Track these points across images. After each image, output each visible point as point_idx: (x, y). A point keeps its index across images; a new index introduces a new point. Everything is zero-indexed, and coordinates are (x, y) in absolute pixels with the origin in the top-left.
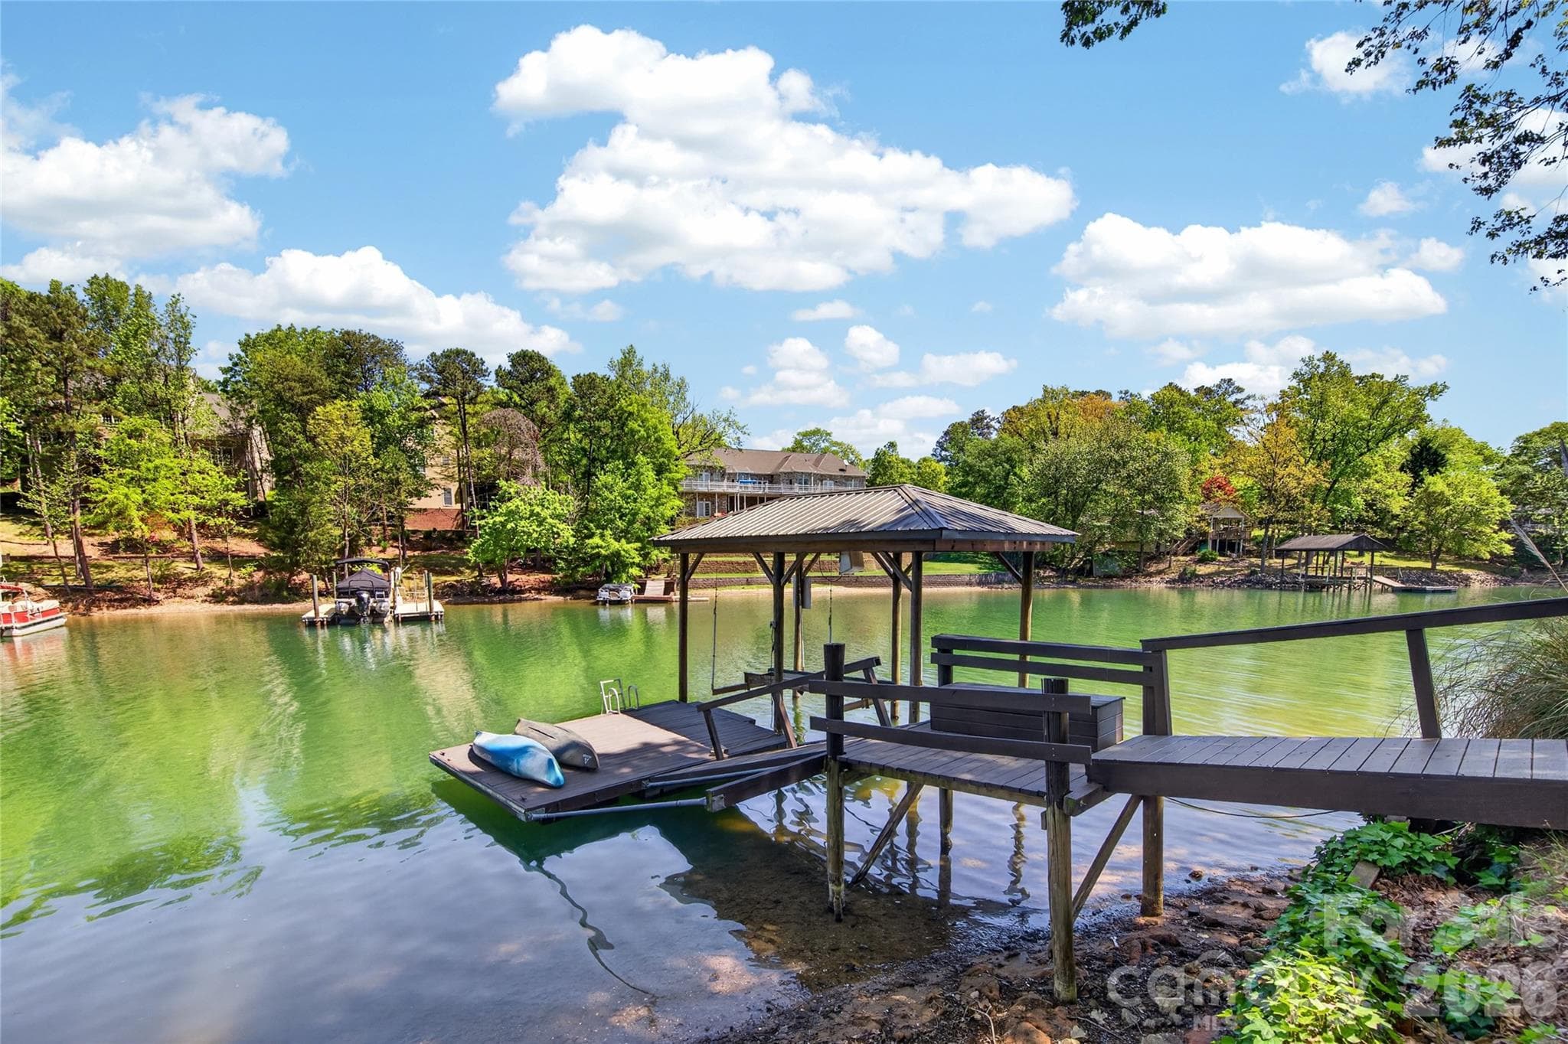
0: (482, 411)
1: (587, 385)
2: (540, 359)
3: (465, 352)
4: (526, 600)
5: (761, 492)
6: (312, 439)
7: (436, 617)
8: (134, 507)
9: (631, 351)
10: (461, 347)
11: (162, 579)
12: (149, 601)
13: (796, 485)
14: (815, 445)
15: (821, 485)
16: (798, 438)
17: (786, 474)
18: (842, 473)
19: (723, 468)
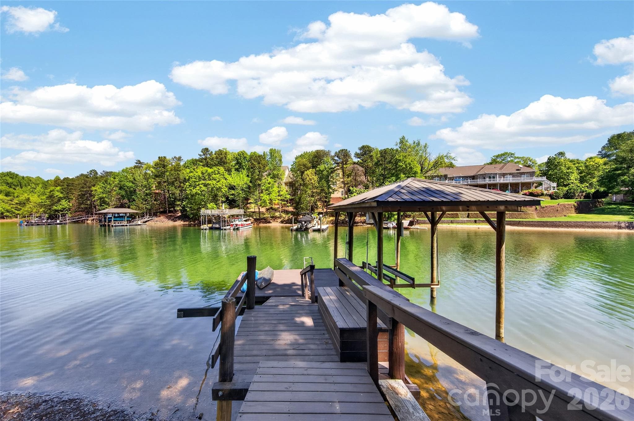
0: (349, 167)
1: (384, 153)
2: (368, 147)
3: (344, 150)
4: (358, 225)
6: (303, 180)
7: (322, 230)
8: (267, 200)
9: (403, 138)
10: (343, 148)
11: (272, 217)
12: (269, 222)
13: (487, 179)
14: (503, 160)
15: (504, 178)
16: (494, 158)
17: (481, 174)
18: (518, 171)
19: (447, 175)
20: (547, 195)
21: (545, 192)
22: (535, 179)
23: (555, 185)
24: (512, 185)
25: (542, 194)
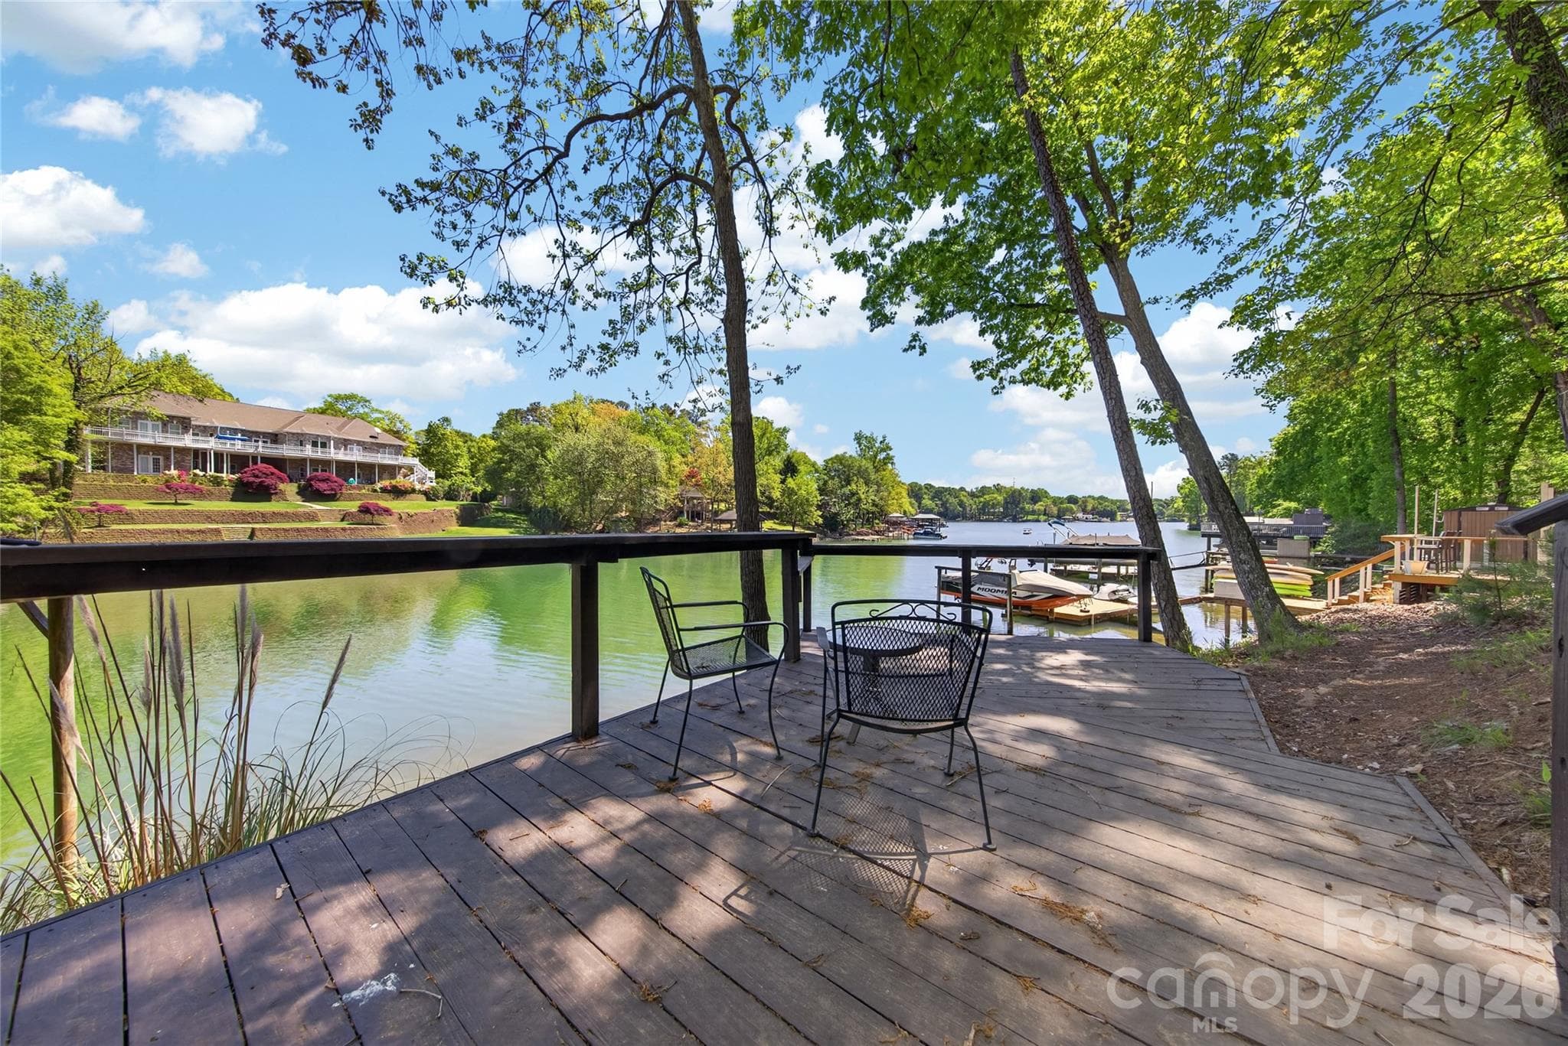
5: (251, 451)
13: (309, 447)
14: (350, 409)
15: (346, 449)
16: (329, 399)
17: (293, 434)
18: (373, 440)
19: (189, 419)
20: (420, 492)
21: (418, 487)
22: (401, 460)
23: (432, 474)
24: (362, 466)
25: (413, 491)
